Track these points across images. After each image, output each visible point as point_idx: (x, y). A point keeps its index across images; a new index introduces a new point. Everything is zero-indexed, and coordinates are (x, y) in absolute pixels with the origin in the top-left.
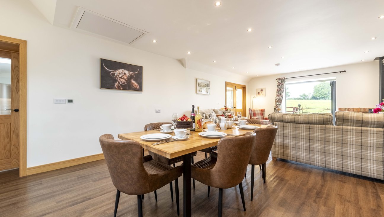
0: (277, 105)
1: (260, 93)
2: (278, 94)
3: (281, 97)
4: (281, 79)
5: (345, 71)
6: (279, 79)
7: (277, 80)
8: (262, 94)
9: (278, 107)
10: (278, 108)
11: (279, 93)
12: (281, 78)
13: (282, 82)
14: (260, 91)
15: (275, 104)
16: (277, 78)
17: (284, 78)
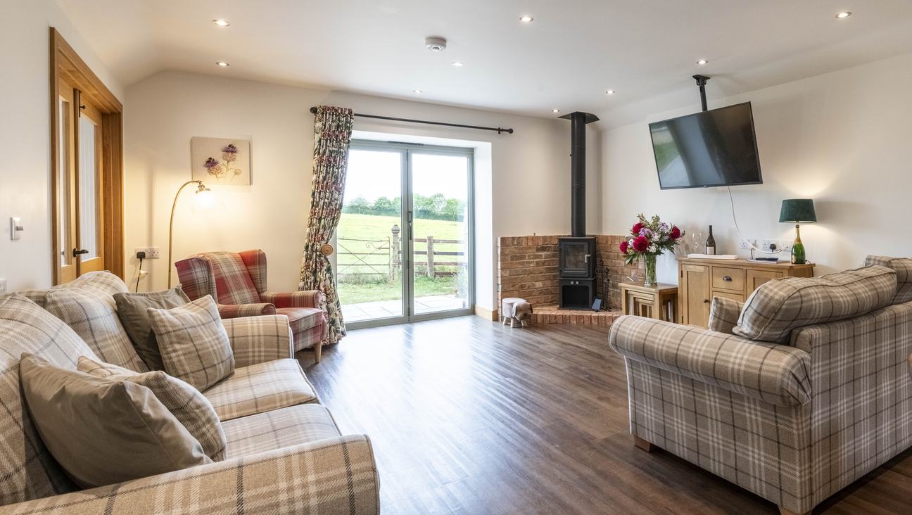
0: (321, 231)
1: (222, 162)
2: (325, 178)
3: (336, 195)
4: (335, 111)
5: (511, 131)
6: (325, 110)
7: (314, 110)
8: (231, 173)
9: (323, 238)
10: (323, 242)
11: (327, 173)
12: (336, 107)
13: (338, 126)
14: (218, 156)
15: (311, 225)
16: (317, 103)
17: (350, 112)
